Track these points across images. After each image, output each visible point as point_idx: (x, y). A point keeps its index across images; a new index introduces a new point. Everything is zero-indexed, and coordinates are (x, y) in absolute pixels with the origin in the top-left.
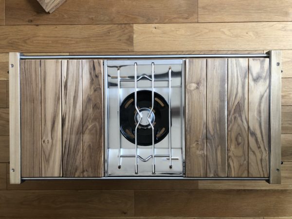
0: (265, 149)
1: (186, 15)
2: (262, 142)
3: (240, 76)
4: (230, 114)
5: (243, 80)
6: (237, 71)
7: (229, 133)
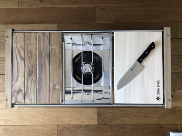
0: (15, 49)
1: (65, 130)
2: (17, 53)
3: (29, 93)
4: (36, 70)
5: (28, 91)
6: (31, 96)
7: (36, 59)
